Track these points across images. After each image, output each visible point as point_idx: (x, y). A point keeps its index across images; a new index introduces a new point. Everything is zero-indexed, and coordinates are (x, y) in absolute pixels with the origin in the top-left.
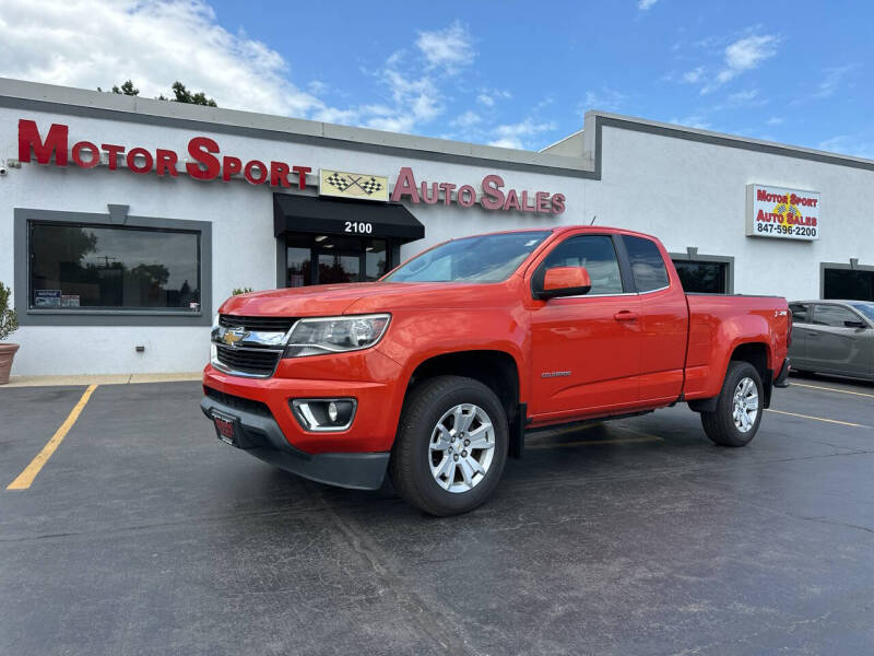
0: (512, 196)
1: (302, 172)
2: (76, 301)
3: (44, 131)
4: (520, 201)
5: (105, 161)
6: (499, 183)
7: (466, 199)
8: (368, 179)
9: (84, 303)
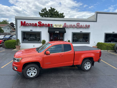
0: (81, 26)
1: (52, 25)
2: (27, 41)
3: (23, 22)
4: (82, 26)
5: (29, 25)
6: (79, 24)
7: (74, 26)
8: (60, 25)
9: (28, 41)
